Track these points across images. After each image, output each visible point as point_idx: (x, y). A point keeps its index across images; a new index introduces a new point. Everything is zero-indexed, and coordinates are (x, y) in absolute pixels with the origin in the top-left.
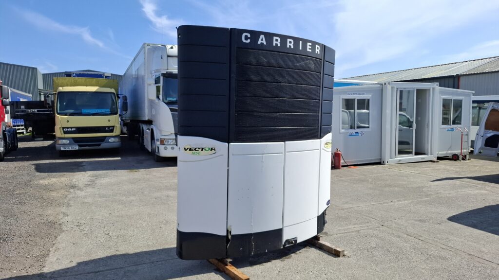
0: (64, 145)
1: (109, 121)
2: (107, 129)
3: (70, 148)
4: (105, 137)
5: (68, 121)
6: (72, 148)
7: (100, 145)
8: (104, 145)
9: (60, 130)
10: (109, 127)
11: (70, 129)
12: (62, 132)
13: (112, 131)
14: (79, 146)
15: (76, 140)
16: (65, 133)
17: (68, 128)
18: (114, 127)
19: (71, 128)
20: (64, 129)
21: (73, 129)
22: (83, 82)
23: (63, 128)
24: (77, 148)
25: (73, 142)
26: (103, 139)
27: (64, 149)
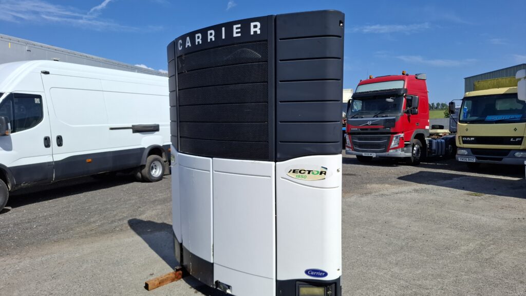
0: (462, 155)
1: (515, 130)
2: (512, 140)
3: (468, 160)
4: (510, 150)
5: (467, 130)
6: (469, 160)
7: (501, 159)
8: (507, 160)
9: (459, 139)
10: (515, 138)
11: (468, 139)
12: (461, 142)
13: (520, 143)
14: (477, 158)
15: (474, 151)
16: (464, 142)
17: (467, 137)
18: (522, 138)
19: (470, 137)
20: (463, 139)
21: (472, 139)
22: (508, 82)
23: (463, 137)
24: (474, 160)
25: (471, 153)
26: (506, 152)
27: (461, 160)
